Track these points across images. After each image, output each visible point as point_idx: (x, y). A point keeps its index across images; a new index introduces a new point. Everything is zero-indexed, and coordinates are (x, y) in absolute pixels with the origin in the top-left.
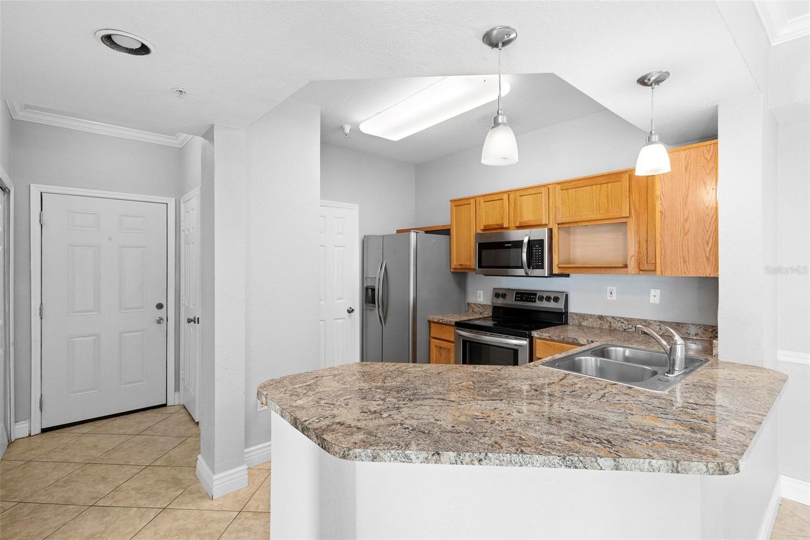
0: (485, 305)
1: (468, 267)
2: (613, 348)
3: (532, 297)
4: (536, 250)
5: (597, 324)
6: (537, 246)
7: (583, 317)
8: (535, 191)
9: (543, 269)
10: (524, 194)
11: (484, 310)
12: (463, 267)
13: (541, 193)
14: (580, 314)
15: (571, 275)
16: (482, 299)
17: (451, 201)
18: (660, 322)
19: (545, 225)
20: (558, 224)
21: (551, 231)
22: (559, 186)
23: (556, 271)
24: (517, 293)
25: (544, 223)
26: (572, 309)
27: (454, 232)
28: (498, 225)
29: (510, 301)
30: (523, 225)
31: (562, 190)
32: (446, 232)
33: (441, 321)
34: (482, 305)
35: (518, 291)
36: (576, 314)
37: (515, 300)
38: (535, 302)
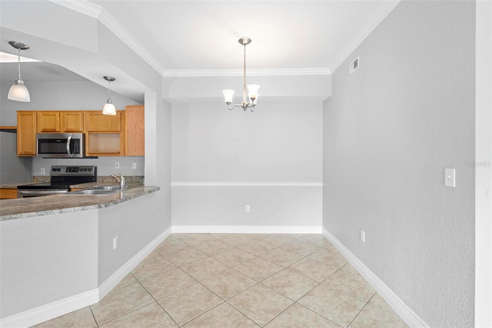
0: (46, 176)
1: (30, 153)
2: (106, 187)
3: (76, 169)
4: (75, 144)
5: (111, 180)
6: (76, 142)
7: (104, 178)
8: (76, 113)
9: (79, 154)
10: (69, 114)
11: (45, 180)
12: (27, 153)
13: (79, 115)
14: (103, 176)
15: (98, 157)
16: (44, 173)
17: (17, 111)
18: (136, 176)
19: (81, 132)
20: (88, 132)
21: (84, 135)
22: (89, 113)
23: (87, 155)
24: (67, 168)
25: (80, 130)
26: (99, 174)
27: (19, 131)
28: (52, 129)
29: (63, 172)
30: (68, 130)
31: (90, 115)
32: (14, 131)
33: (6, 187)
34: (44, 177)
35: (68, 167)
36: (101, 177)
37: (66, 172)
38: (78, 172)
